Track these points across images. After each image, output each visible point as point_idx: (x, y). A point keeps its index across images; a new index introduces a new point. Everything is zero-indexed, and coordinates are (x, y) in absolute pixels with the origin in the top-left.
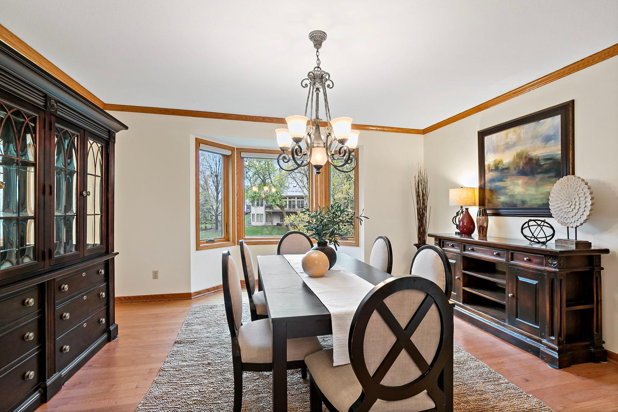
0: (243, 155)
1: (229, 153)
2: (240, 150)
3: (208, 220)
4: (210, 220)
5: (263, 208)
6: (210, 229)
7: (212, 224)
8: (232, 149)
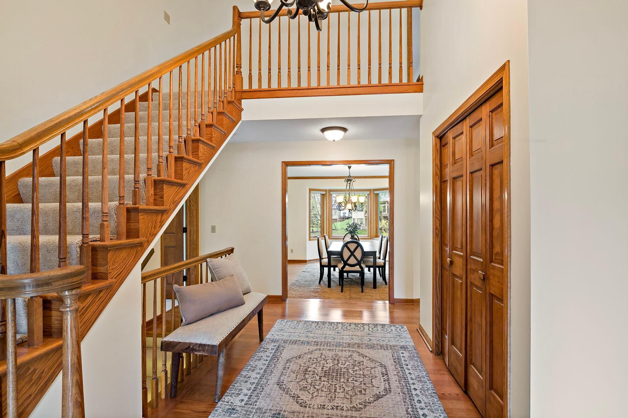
0: (331, 193)
1: (324, 193)
2: (330, 191)
3: (315, 224)
4: (317, 224)
5: (363, 213)
6: (316, 232)
7: (318, 227)
8: (326, 191)
